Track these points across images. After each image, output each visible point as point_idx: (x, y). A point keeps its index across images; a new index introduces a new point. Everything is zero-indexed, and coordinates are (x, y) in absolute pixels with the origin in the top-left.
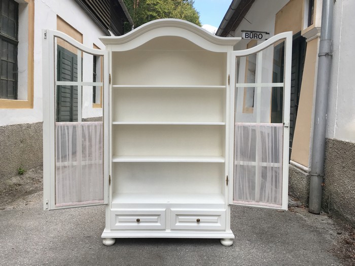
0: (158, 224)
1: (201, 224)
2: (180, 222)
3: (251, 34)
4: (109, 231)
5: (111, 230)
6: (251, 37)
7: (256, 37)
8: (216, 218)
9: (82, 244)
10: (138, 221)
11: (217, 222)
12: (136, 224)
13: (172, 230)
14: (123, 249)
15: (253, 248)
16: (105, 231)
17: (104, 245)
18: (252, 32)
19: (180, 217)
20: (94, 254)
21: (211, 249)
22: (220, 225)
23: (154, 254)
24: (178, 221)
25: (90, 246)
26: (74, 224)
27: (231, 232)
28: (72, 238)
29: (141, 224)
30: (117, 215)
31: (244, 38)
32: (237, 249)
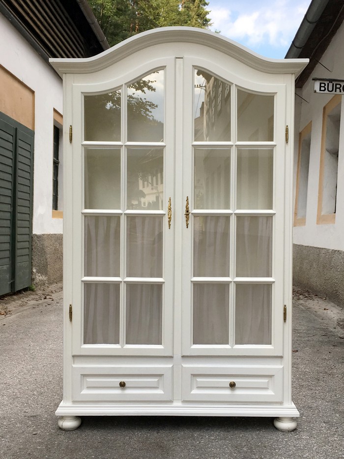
0: (159, 392)
1: (238, 392)
2: (198, 388)
3: (331, 85)
4: (70, 404)
5: (74, 402)
6: (330, 89)
7: (338, 90)
8: (265, 380)
9: (20, 428)
10: (122, 385)
11: (266, 388)
12: (118, 392)
13: (184, 402)
14: (95, 436)
15: (335, 434)
16: (62, 404)
17: (61, 429)
18: (331, 81)
19: (199, 380)
20: (40, 443)
21: (256, 435)
22: (273, 394)
23: (150, 444)
24: (195, 386)
25: (34, 431)
26: (8, 397)
27: (293, 405)
28: (4, 417)
29: (128, 392)
30: (84, 376)
31: (318, 91)
32: (305, 436)
